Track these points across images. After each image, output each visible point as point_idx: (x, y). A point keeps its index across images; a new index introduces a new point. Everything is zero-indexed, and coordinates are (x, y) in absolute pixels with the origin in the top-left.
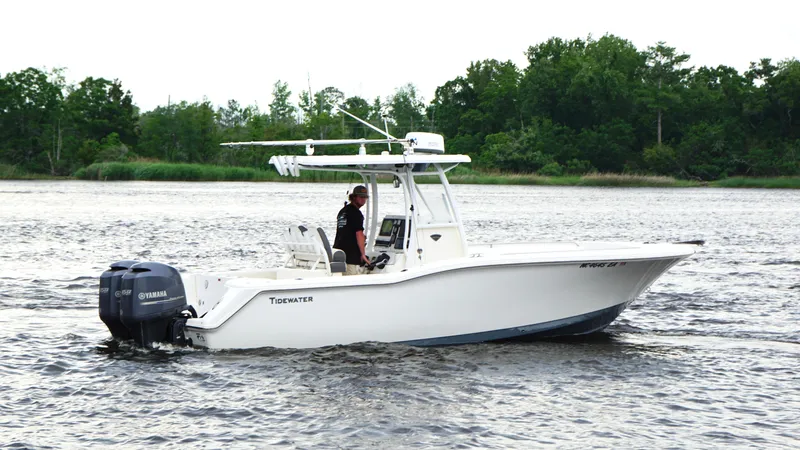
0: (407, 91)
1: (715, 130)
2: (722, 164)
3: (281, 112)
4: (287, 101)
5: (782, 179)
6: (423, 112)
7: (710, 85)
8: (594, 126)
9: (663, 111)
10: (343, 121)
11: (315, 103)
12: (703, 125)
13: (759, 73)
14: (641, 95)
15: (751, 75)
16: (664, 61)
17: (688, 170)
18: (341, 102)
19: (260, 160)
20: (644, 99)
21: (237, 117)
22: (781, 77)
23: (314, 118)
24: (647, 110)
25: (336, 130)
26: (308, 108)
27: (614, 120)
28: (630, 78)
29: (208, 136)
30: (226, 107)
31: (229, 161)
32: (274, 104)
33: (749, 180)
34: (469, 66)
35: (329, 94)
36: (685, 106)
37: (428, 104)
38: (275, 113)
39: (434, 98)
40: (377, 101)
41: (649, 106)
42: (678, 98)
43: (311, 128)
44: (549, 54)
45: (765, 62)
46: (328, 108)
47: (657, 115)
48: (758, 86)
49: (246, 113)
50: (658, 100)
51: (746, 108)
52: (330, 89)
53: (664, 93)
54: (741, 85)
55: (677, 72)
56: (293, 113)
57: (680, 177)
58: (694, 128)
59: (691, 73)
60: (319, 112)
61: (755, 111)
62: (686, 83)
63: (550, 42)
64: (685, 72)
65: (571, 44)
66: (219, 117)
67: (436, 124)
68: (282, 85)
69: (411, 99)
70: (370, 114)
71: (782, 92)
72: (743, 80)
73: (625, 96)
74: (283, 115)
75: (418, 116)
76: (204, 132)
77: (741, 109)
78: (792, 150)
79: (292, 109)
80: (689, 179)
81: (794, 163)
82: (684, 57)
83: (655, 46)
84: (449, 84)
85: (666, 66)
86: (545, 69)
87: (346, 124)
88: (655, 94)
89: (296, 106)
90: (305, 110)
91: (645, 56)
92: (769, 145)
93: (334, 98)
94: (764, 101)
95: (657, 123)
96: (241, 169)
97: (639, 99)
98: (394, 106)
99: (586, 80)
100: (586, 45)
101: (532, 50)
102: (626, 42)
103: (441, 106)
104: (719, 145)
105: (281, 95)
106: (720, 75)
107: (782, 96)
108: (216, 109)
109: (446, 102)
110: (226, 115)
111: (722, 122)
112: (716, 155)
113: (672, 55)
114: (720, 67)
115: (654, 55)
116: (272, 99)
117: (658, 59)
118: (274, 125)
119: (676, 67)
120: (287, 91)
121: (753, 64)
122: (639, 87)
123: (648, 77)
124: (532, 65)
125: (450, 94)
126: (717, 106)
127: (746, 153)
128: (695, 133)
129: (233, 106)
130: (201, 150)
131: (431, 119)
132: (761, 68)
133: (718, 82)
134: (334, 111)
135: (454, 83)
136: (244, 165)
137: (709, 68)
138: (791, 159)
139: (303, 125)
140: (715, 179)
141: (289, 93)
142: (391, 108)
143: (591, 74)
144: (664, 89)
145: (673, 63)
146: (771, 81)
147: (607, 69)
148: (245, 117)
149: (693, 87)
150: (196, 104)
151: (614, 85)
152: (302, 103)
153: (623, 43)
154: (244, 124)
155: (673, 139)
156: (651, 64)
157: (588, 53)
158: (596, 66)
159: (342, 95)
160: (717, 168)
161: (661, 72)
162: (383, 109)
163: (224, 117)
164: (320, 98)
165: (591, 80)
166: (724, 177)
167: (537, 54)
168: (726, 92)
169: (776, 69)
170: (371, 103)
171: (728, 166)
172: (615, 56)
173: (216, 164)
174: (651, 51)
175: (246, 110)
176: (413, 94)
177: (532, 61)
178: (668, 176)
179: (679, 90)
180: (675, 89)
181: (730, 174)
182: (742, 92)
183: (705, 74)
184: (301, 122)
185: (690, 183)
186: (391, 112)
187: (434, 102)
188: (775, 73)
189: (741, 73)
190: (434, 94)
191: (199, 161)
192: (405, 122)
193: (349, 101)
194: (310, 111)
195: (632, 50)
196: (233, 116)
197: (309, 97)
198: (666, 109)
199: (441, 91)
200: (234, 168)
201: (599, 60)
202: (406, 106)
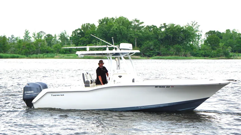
0: (64, 32)
1: (151, 43)
2: (153, 53)
3: (27, 38)
4: (29, 35)
5: (169, 57)
6: (69, 38)
7: (150, 30)
8: (118, 42)
9: (137, 38)
10: (45, 41)
11: (37, 36)
12: (148, 41)
13: (163, 27)
14: (131, 33)
15: (161, 28)
16: (137, 24)
17: (144, 54)
18: (45, 35)
19: (21, 52)
20: (131, 34)
21: (14, 40)
22: (169, 28)
23: (37, 40)
24: (132, 38)
25: (43, 43)
26: (35, 37)
27: (123, 40)
28: (127, 29)
29: (5, 45)
30: (11, 37)
31: (11, 53)
32: (25, 36)
33: (161, 57)
34: (82, 25)
35: (41, 33)
36: (143, 36)
37: (70, 36)
38: (25, 39)
39: (72, 34)
40: (55, 35)
41: (133, 36)
42: (141, 34)
43: (36, 43)
44: (104, 22)
45: (164, 24)
46: (41, 37)
47: (135, 39)
48: (163, 31)
49: (16, 39)
50: (135, 35)
51: (159, 37)
52: (41, 32)
53: (137, 33)
54: (158, 31)
55: (140, 27)
56: (31, 39)
57: (142, 56)
58: (145, 42)
59: (144, 27)
60: (38, 38)
61: (162, 38)
62: (143, 30)
63: (105, 18)
64: (143, 27)
65: (111, 19)
66: (8, 40)
67: (72, 42)
68: (27, 31)
69: (65, 34)
70: (53, 39)
71: (170, 32)
72: (159, 29)
73: (126, 34)
74: (28, 39)
75: (67, 39)
76: (4, 44)
77: (158, 37)
78: (172, 49)
79: (30, 38)
80: (144, 57)
81: (173, 52)
82: (142, 23)
83: (134, 20)
84: (76, 30)
85: (137, 25)
86: (104, 26)
87: (46, 42)
88: (134, 33)
89: (32, 37)
90: (34, 38)
91: (131, 23)
92: (166, 47)
93: (43, 34)
94: (164, 35)
95: (135, 41)
96: (15, 55)
97: (130, 34)
98: (60, 36)
99: (115, 29)
100: (115, 19)
101: (100, 21)
102: (126, 18)
103: (74, 37)
104: (152, 47)
105: (27, 33)
106: (152, 28)
107: (170, 33)
108: (7, 38)
109: (75, 35)
110: (11, 39)
111: (153, 41)
112: (151, 50)
113: (139, 22)
114: (152, 25)
115: (134, 22)
116: (24, 35)
117: (135, 23)
118: (25, 42)
119: (140, 25)
120: (28, 32)
121: (161, 24)
122: (130, 31)
123: (132, 28)
124: (100, 25)
125: (76, 33)
126: (152, 36)
127: (160, 49)
128: (146, 44)
129: (13, 37)
130: (3, 50)
131: (71, 40)
132: (163, 26)
133: (152, 29)
134: (43, 38)
135: (78, 30)
136: (16, 54)
137: (149, 26)
138: (172, 51)
139: (33, 42)
140: (151, 57)
141: (29, 33)
142: (59, 37)
143: (116, 27)
144: (137, 32)
145: (139, 24)
146: (166, 29)
147: (121, 26)
148: (16, 40)
149: (145, 31)
150: (2, 36)
151: (123, 30)
152: (33, 36)
153: (125, 18)
154: (16, 42)
155: (140, 46)
156: (133, 24)
157: (116, 22)
158: (118, 25)
159: (45, 34)
160: (152, 54)
161: (136, 27)
162: (57, 37)
163: (10, 40)
164: (38, 34)
165: (116, 29)
166: (154, 56)
167: (101, 22)
168: (154, 32)
169: (167, 26)
170: (53, 36)
171: (155, 53)
172: (123, 22)
173: (8, 53)
174: (133, 21)
175: (17, 38)
176: (66, 33)
177: (100, 23)
178: (138, 56)
179: (141, 32)
180: (140, 31)
181: (155, 55)
182: (158, 32)
183: (148, 27)
184: (33, 41)
185: (144, 58)
186: (59, 38)
187: (72, 35)
188: (167, 27)
189: (158, 27)
190: (72, 33)
191: (2, 53)
192: (64, 41)
193: (47, 35)
194: (35, 38)
195: (128, 20)
196: (13, 39)
197: (35, 34)
198: (137, 37)
199: (74, 32)
200: (13, 55)
201: (119, 23)
202: (64, 36)
